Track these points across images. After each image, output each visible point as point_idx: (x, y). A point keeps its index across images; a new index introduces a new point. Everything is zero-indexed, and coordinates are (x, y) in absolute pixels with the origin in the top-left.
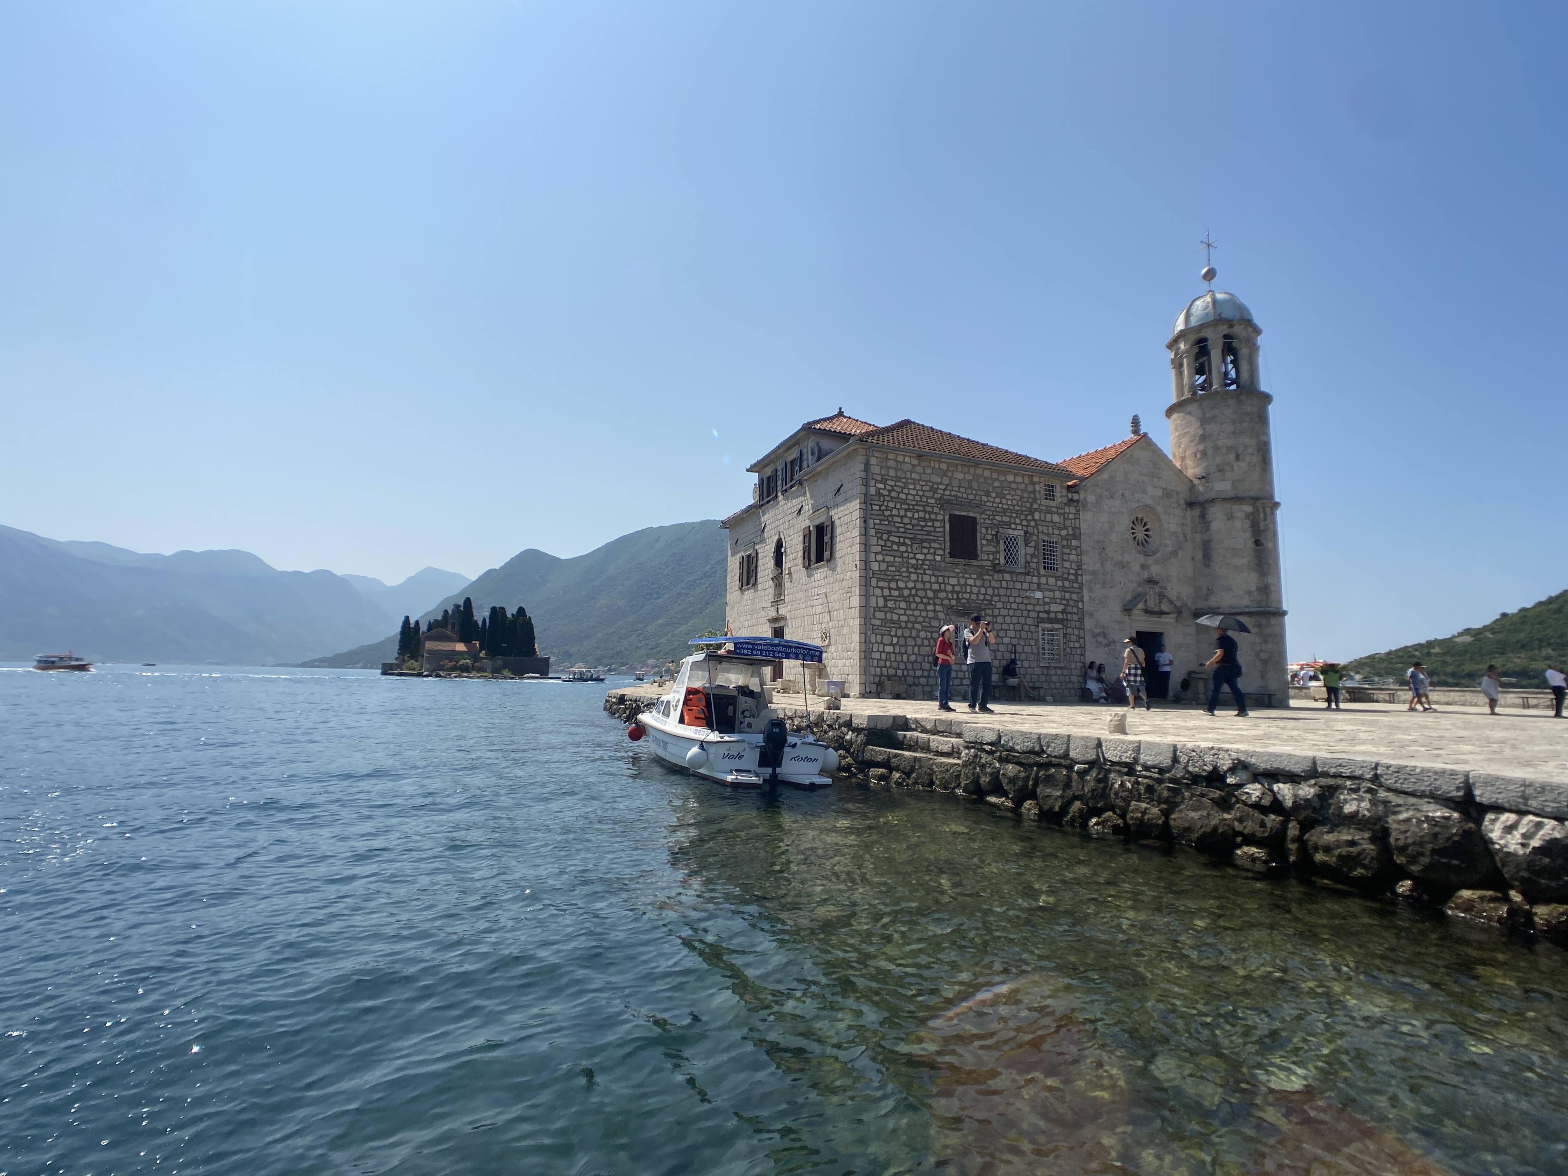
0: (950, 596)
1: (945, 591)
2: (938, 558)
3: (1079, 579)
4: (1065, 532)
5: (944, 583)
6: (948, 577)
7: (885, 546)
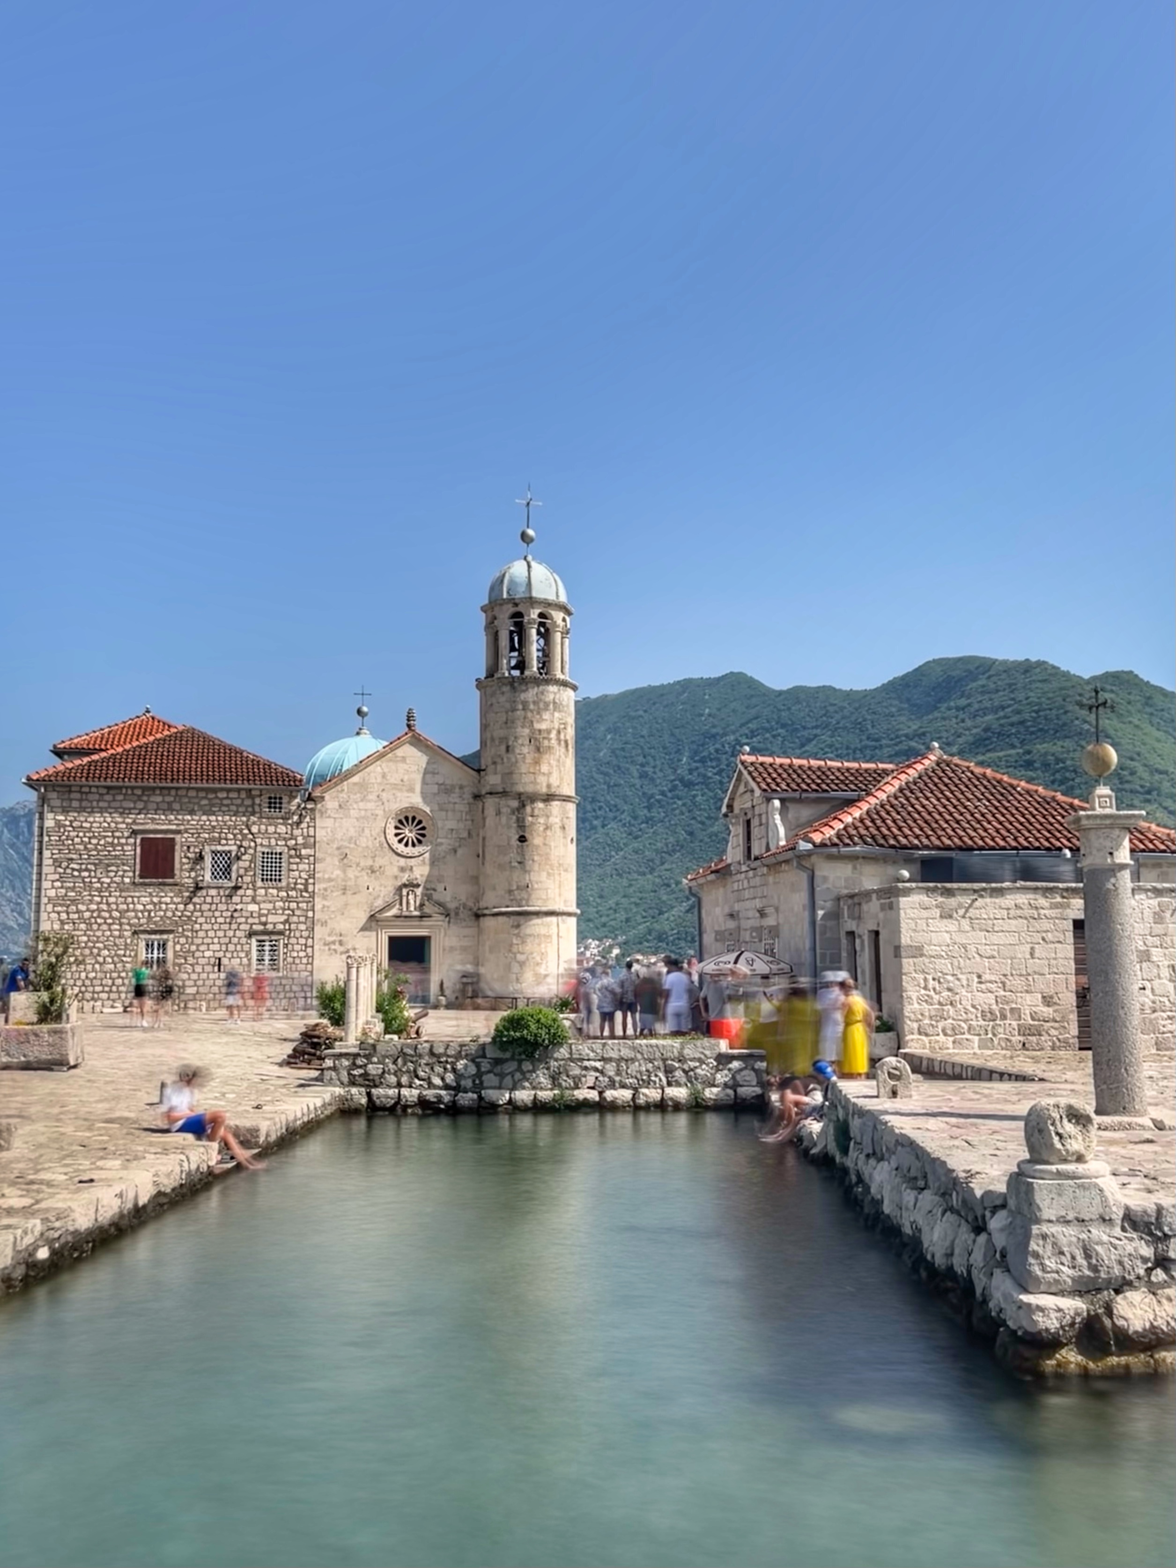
0: (140, 915)
1: (134, 910)
2: (127, 880)
3: (311, 888)
4: (293, 842)
5: (133, 903)
6: (139, 897)
7: (64, 873)
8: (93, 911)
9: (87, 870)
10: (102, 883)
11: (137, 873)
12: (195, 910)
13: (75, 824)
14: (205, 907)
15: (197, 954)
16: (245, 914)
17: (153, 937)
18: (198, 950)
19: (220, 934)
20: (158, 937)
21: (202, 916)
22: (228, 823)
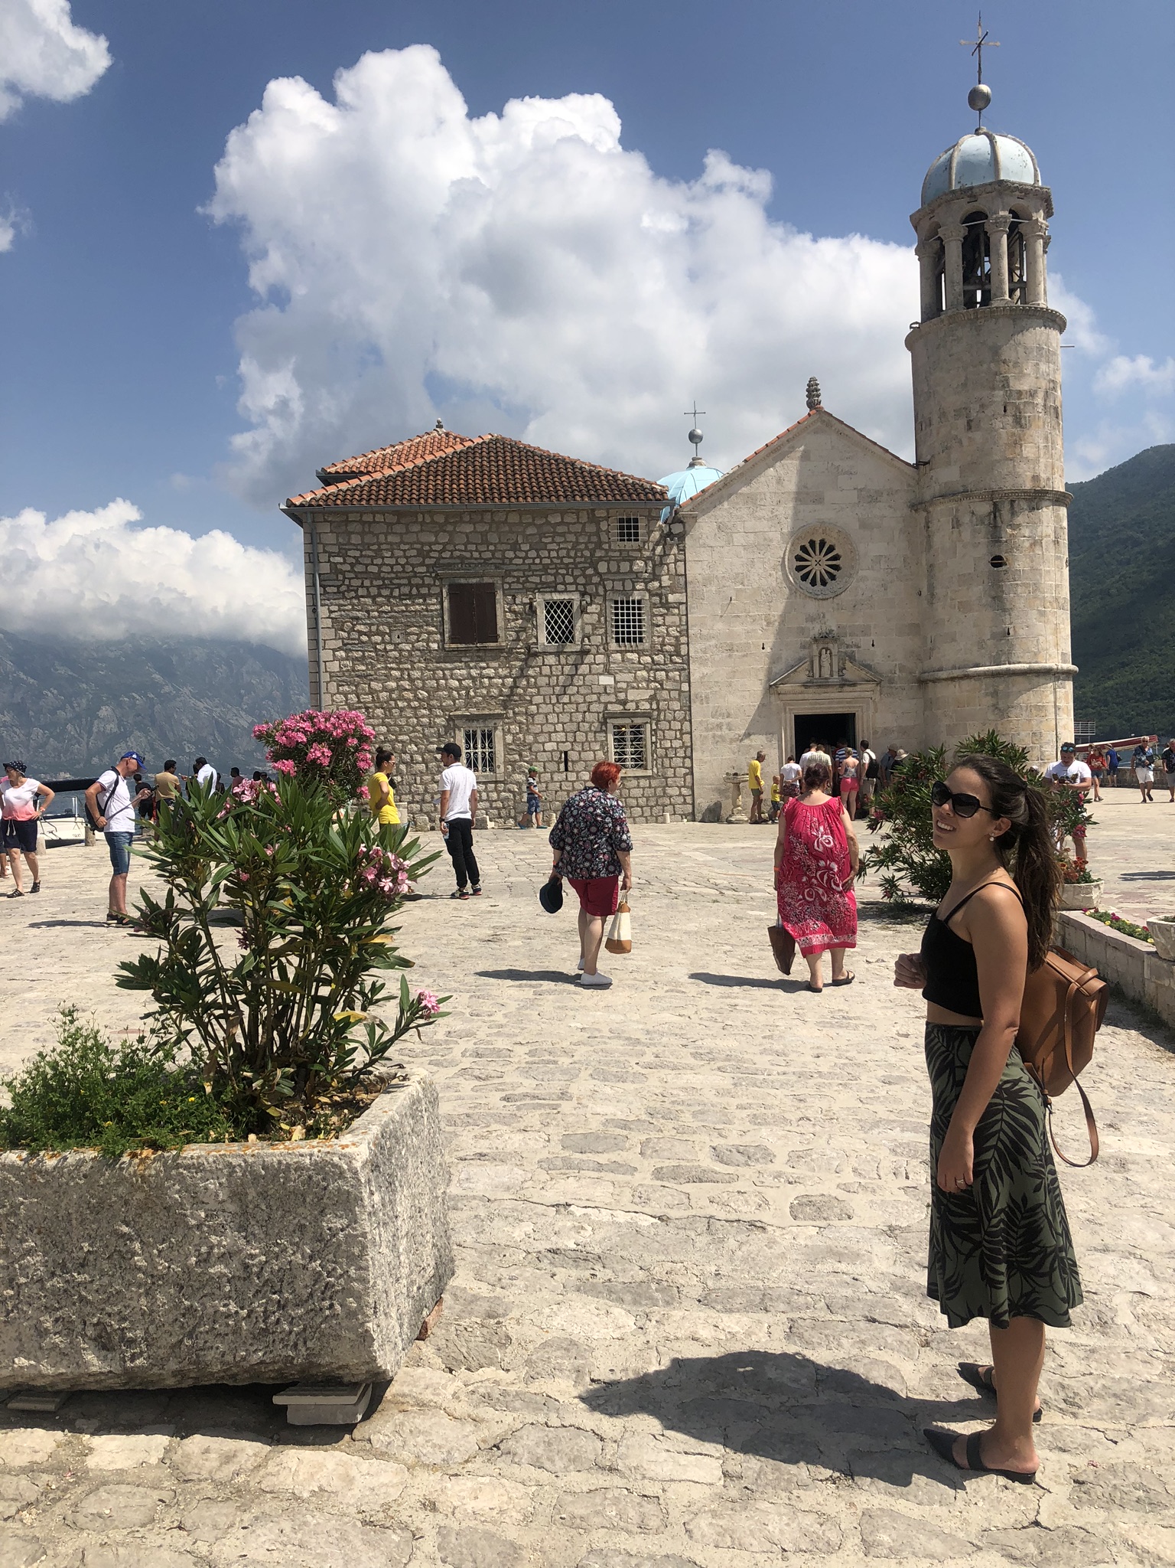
0: (455, 694)
1: (447, 688)
2: (434, 646)
3: (683, 650)
6: (451, 669)
7: (349, 638)
8: (391, 691)
9: (378, 633)
10: (401, 651)
11: (447, 635)
12: (528, 686)
13: (359, 568)
14: (542, 681)
15: (536, 747)
16: (596, 689)
17: (474, 724)
18: (536, 741)
20: (481, 724)
21: (539, 694)
22: (566, 561)
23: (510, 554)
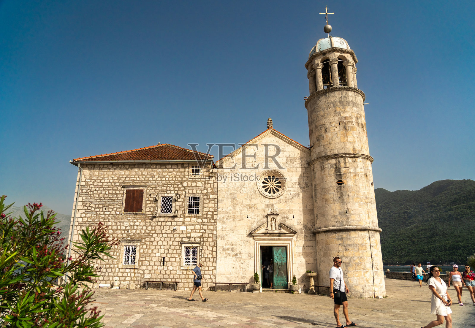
0: (123, 232)
1: (120, 230)
2: (118, 213)
3: (215, 217)
4: (206, 191)
5: (120, 225)
6: (123, 222)
7: (87, 209)
9: (98, 207)
10: (105, 215)
11: (123, 209)
12: (152, 230)
13: (95, 184)
14: (158, 228)
15: (152, 255)
16: (178, 232)
17: (129, 244)
18: (152, 252)
19: (165, 243)
20: (131, 244)
21: (155, 233)
22: (171, 182)
23: (151, 179)
